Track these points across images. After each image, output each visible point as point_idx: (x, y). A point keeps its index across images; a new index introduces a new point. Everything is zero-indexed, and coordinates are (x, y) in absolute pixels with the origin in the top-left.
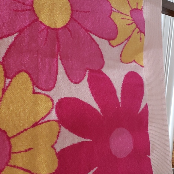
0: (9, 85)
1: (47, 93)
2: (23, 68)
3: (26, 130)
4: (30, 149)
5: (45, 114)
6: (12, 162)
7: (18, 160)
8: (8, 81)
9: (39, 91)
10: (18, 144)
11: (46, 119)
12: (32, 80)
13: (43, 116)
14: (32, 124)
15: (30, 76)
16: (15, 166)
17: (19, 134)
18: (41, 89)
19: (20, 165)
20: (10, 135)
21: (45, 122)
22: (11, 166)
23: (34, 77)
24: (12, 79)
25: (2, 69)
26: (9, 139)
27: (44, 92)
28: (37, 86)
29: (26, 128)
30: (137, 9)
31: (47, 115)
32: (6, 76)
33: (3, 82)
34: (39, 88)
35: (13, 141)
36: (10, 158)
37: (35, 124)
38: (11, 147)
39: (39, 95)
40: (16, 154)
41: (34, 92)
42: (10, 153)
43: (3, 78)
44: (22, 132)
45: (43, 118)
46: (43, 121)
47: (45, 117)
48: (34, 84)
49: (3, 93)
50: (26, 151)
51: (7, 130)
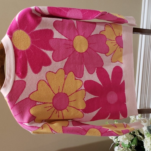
0: (67, 77)
1: (80, 79)
2: (71, 70)
3: (73, 93)
4: (75, 100)
5: (80, 87)
6: (69, 105)
7: (72, 104)
8: (66, 75)
9: (77, 78)
10: (71, 98)
11: (80, 89)
12: (74, 74)
13: (79, 88)
14: (75, 91)
15: (74, 73)
16: (70, 106)
17: (71, 95)
18: (78, 78)
19: (72, 106)
20: (68, 95)
21: (80, 90)
22: (69, 106)
23: (75, 73)
24: (67, 75)
25: (64, 71)
26: (68, 96)
27: (79, 79)
28: (76, 77)
29: (73, 92)
30: (119, 36)
31: (81, 87)
32: (65, 74)
33: (64, 76)
34: (77, 77)
35: (69, 97)
36: (69, 103)
37: (77, 91)
38: (69, 99)
39: (77, 80)
40: (70, 102)
41: (75, 79)
42: (69, 102)
43: (64, 75)
44: (72, 94)
45: (79, 89)
46: (79, 90)
47: (80, 88)
48: (75, 76)
49: (65, 80)
50: (74, 101)
51: (67, 93)
